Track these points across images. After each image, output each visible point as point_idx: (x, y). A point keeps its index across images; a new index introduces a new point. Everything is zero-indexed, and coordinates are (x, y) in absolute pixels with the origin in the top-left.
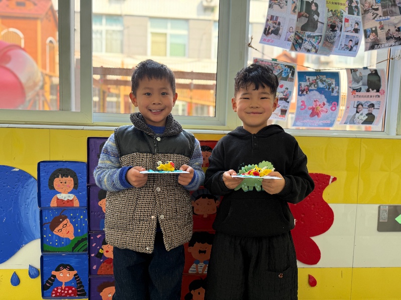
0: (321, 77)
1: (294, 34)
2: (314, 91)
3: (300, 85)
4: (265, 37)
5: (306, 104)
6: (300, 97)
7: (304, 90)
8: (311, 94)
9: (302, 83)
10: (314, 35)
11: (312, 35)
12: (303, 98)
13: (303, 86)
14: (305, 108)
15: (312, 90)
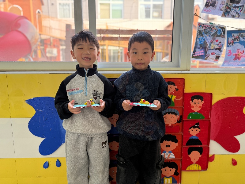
0: (242, 34)
1: (225, 5)
2: (237, 43)
3: (228, 40)
4: (206, 8)
5: (232, 52)
6: (228, 48)
7: (231, 43)
8: (235, 45)
9: (229, 38)
10: (238, 5)
11: (237, 5)
12: (230, 48)
13: (230, 40)
14: (231, 54)
15: (236, 43)
